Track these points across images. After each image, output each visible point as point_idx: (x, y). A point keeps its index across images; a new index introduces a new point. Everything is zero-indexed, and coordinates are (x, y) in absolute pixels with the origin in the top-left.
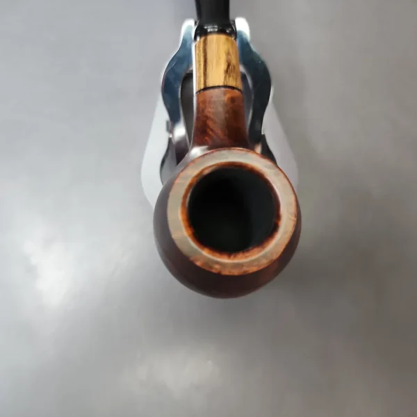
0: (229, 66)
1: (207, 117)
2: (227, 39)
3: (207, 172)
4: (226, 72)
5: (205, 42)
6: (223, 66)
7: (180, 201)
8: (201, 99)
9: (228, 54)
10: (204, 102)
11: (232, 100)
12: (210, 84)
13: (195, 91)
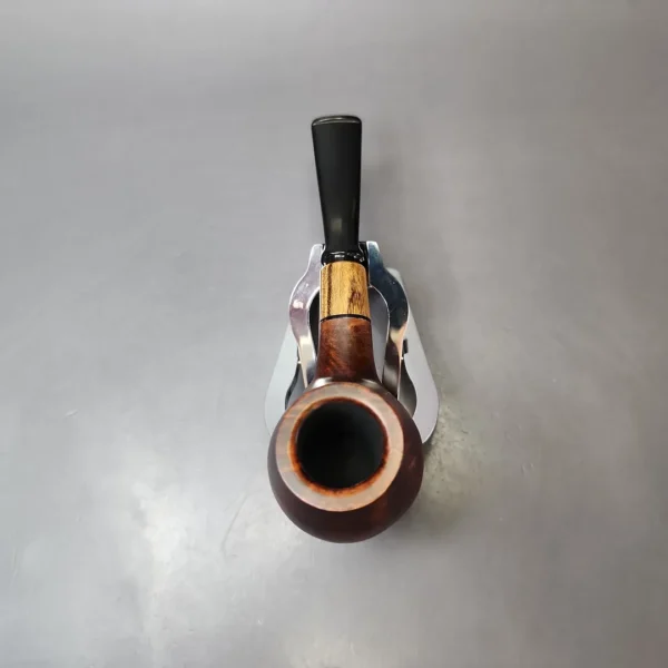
0: (353, 294)
1: (330, 348)
2: (353, 266)
3: (315, 407)
4: (351, 300)
5: (330, 270)
6: (347, 294)
7: (290, 435)
8: (325, 328)
9: (353, 281)
10: (328, 331)
11: (356, 329)
12: (333, 313)
13: (321, 318)
